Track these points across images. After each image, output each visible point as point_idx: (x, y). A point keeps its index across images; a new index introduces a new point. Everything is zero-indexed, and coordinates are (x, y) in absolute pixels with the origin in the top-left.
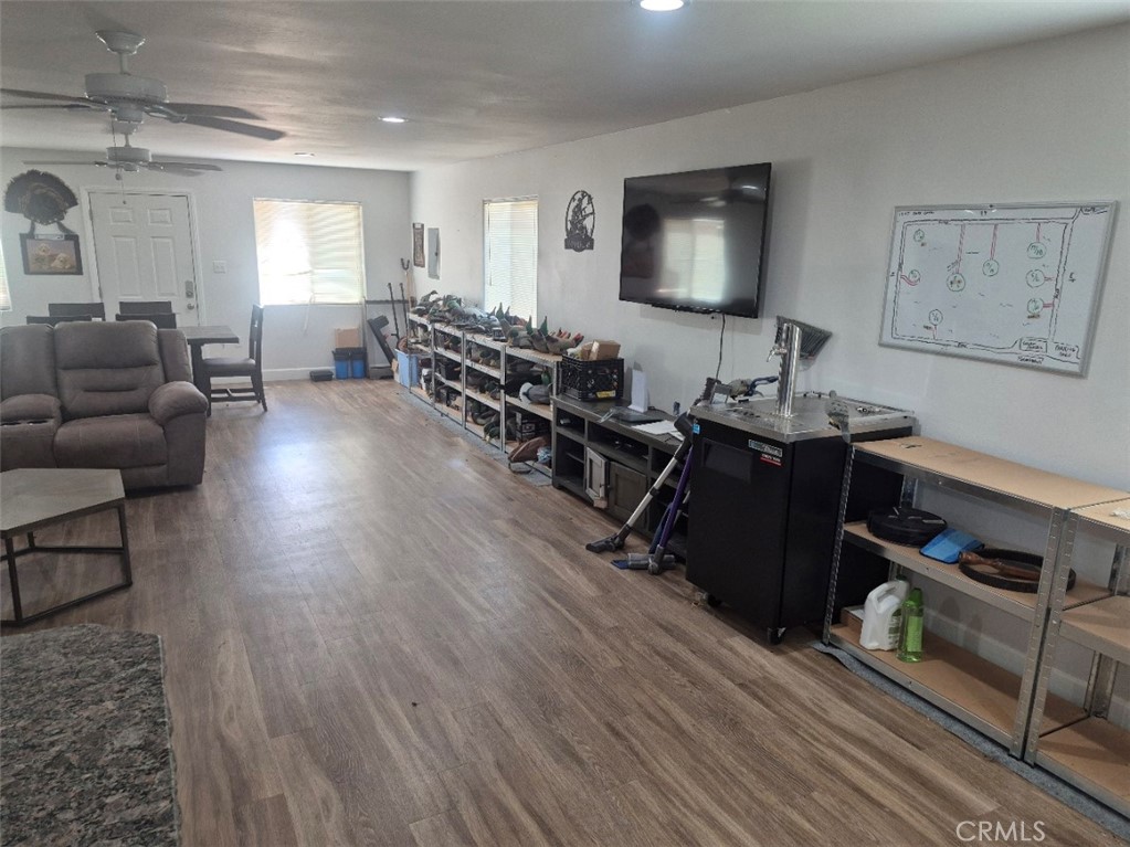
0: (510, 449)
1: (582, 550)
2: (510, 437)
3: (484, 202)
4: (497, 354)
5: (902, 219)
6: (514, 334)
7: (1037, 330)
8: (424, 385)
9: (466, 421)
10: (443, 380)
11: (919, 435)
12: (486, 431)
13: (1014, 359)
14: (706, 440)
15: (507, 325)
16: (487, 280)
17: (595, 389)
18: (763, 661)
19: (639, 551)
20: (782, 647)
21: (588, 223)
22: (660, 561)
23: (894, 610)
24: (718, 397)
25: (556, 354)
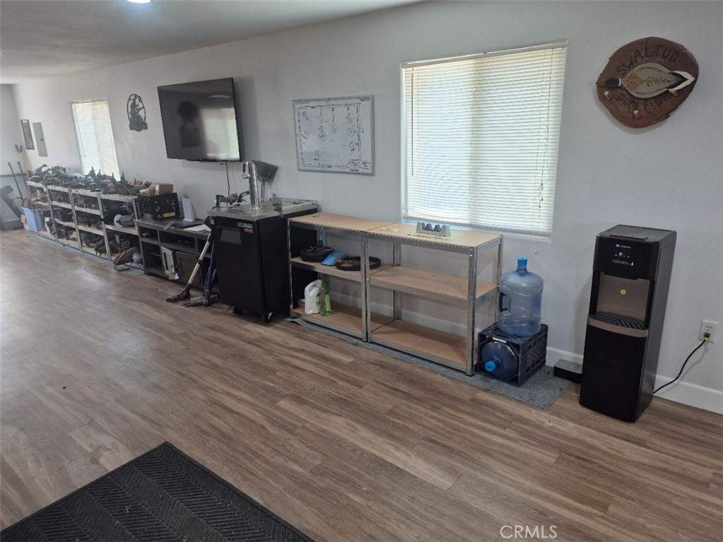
0: (114, 258)
1: (165, 303)
2: (114, 251)
3: (71, 103)
4: (95, 200)
5: (297, 106)
6: (104, 186)
7: (355, 155)
8: (48, 228)
9: (82, 246)
10: (61, 223)
11: (320, 212)
12: (97, 250)
13: (348, 170)
14: (218, 227)
15: (99, 182)
16: (82, 154)
17: (161, 213)
18: (261, 331)
19: (197, 297)
20: (271, 324)
21: (141, 113)
22: (208, 298)
23: (317, 293)
24: (222, 204)
25: (134, 195)
